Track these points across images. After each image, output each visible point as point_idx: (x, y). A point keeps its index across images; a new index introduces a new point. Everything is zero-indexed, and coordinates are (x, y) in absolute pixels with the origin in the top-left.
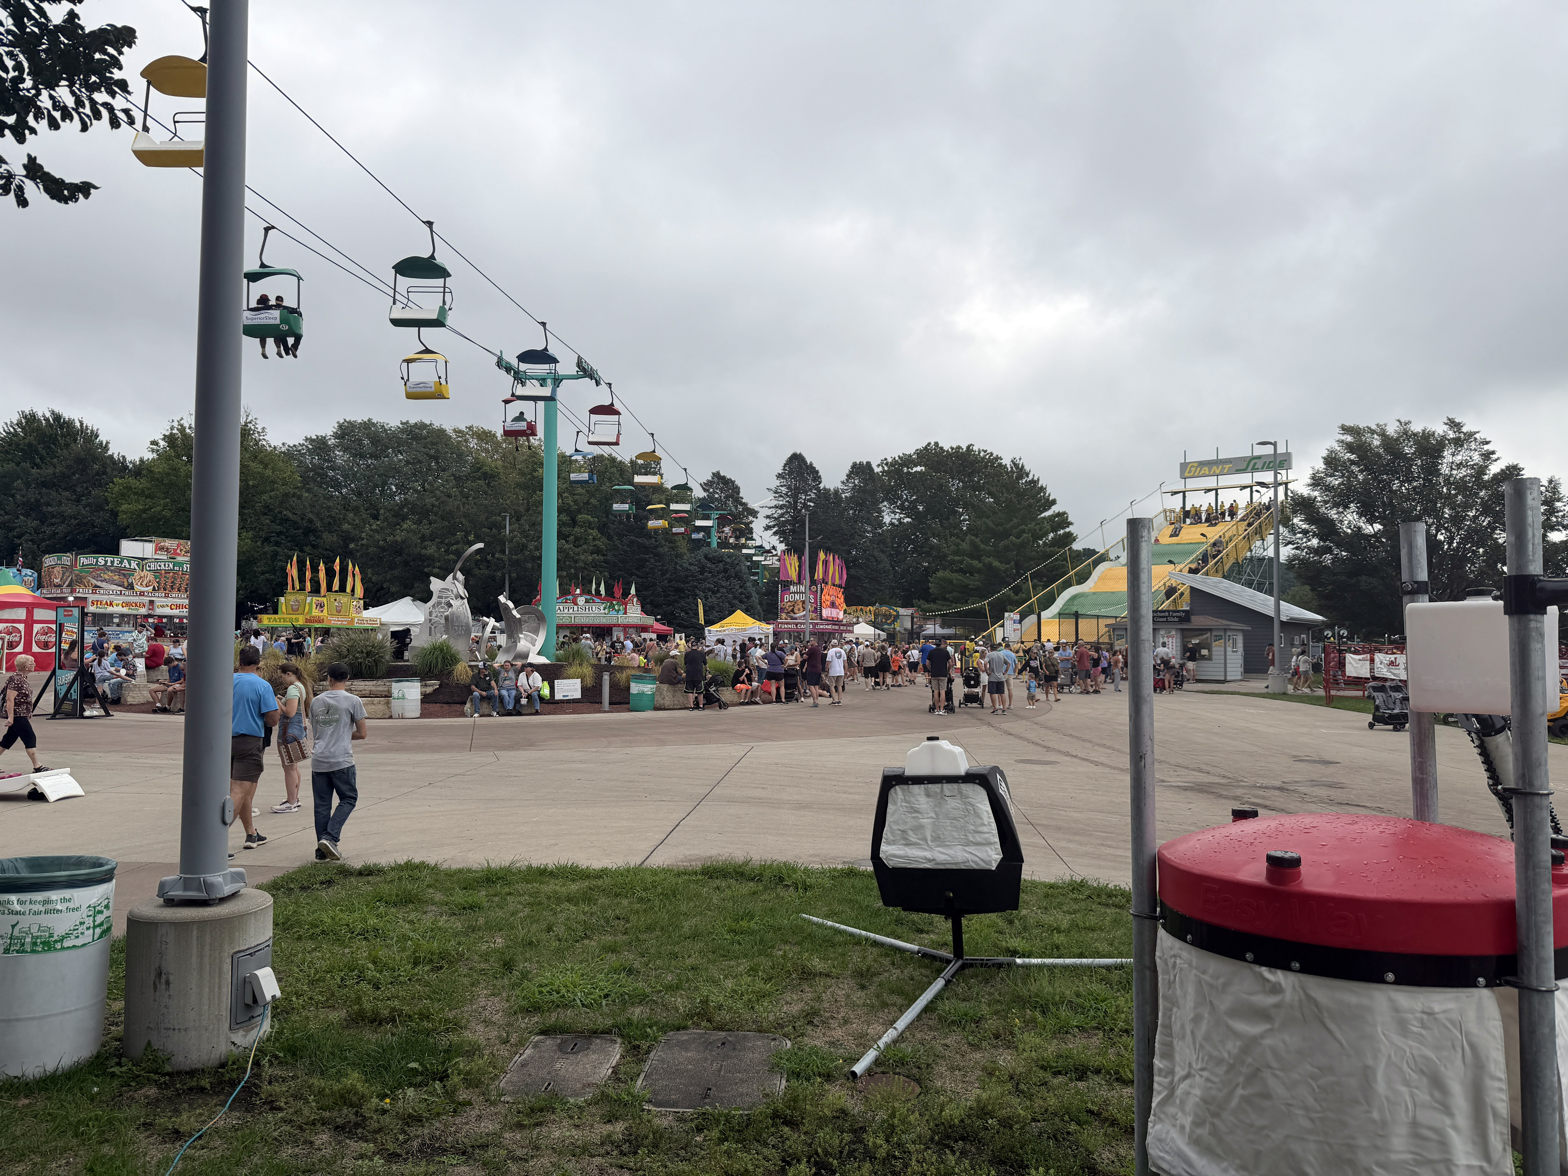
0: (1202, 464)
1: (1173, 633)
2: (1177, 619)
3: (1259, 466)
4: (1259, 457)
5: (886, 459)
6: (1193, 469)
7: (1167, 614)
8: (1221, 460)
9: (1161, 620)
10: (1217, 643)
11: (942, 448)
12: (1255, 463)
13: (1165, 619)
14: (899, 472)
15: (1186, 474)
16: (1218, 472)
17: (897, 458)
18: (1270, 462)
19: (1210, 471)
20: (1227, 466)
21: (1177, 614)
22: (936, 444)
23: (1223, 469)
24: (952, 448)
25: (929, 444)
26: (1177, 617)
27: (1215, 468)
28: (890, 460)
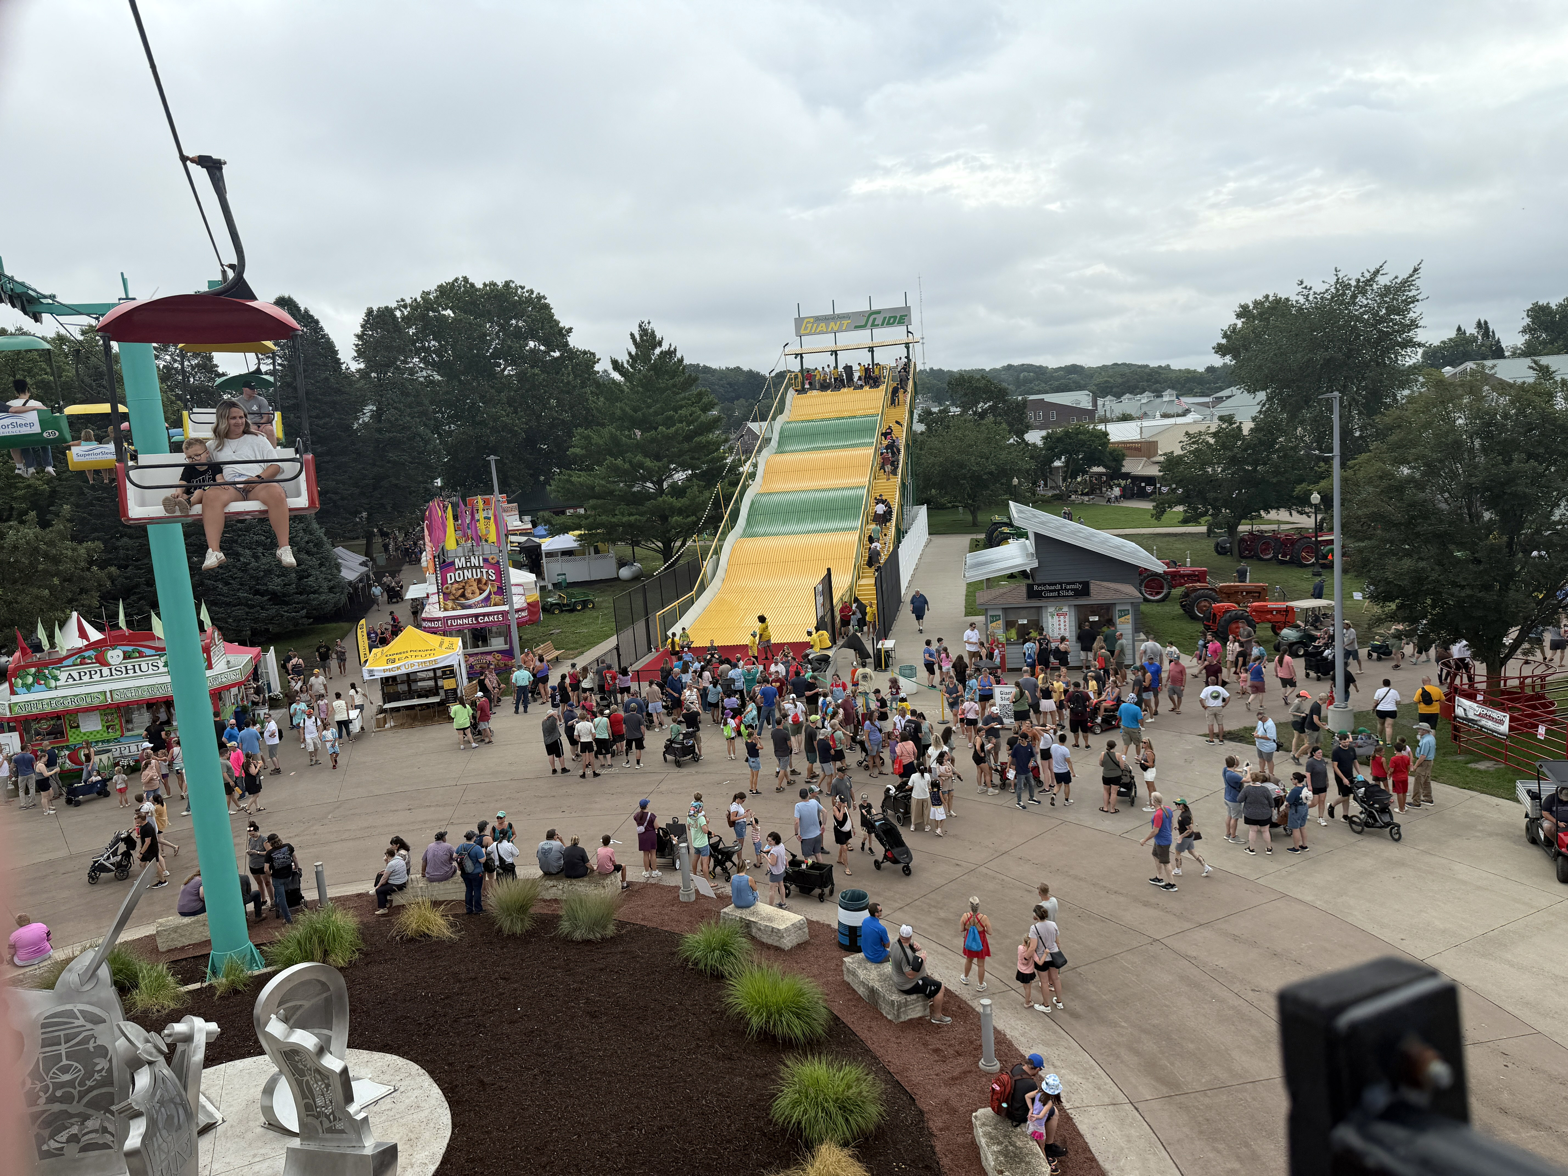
0: (818, 319)
1: (1065, 609)
2: (1071, 593)
3: (879, 321)
4: (878, 312)
5: (403, 300)
6: (810, 325)
7: (1058, 587)
8: (838, 315)
9: (1051, 594)
10: (1122, 619)
11: (472, 285)
12: (875, 319)
13: (1056, 594)
14: (424, 317)
15: (802, 332)
16: (836, 329)
17: (419, 299)
18: (890, 318)
19: (827, 328)
20: (845, 322)
21: (1073, 587)
22: (466, 279)
23: (841, 325)
24: (485, 285)
25: (456, 280)
26: (1072, 590)
27: (832, 324)
28: (409, 301)
